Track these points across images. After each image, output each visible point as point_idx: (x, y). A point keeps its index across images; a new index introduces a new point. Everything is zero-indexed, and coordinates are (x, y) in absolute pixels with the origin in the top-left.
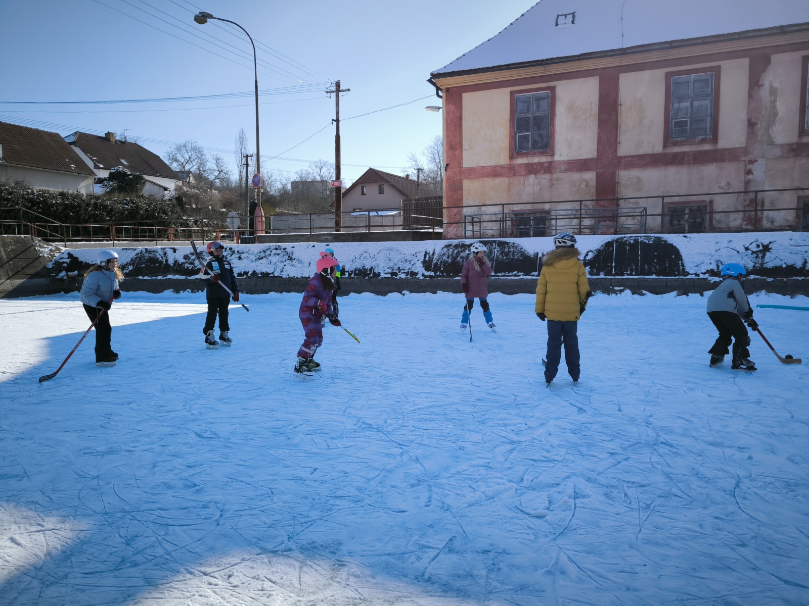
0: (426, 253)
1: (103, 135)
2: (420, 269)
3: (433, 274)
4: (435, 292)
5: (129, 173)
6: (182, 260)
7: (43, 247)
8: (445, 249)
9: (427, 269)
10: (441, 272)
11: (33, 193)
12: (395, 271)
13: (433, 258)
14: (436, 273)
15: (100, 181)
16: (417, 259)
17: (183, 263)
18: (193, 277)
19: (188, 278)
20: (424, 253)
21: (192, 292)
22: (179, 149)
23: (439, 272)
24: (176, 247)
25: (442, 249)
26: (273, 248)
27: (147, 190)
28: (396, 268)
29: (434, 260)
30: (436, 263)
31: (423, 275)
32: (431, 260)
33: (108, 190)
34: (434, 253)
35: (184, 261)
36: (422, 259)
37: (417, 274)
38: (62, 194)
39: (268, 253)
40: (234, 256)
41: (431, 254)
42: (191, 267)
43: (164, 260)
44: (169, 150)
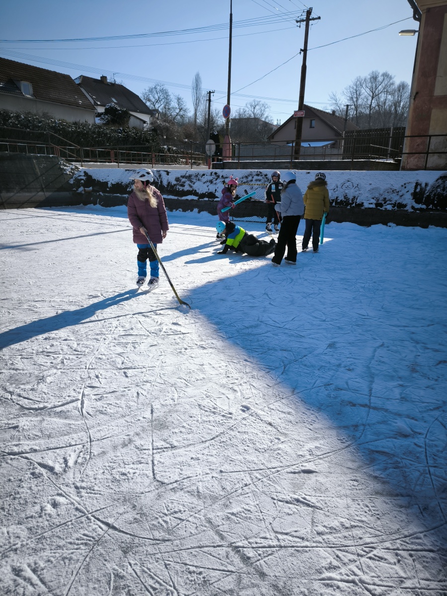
0: (417, 184)
1: (99, 79)
2: (408, 201)
3: (424, 207)
4: (425, 227)
5: (119, 108)
6: (174, 182)
7: (65, 166)
8: (440, 181)
9: (417, 202)
10: (434, 205)
11: (55, 122)
12: (380, 202)
13: (425, 190)
14: (428, 206)
15: (99, 115)
16: (406, 190)
17: (175, 185)
18: (184, 198)
19: (179, 198)
20: (415, 184)
21: (183, 211)
22: (151, 91)
23: (431, 205)
24: (169, 170)
25: (437, 181)
26: (254, 174)
27: (132, 122)
28: (381, 198)
29: (426, 192)
30: (429, 196)
31: (413, 207)
32: (422, 191)
33: (105, 122)
34: (426, 185)
35: (175, 182)
36: (412, 191)
37: (405, 206)
38: (75, 123)
39: (250, 178)
40: (218, 181)
41: (423, 185)
42: (181, 188)
43: (159, 182)
44: (144, 91)
